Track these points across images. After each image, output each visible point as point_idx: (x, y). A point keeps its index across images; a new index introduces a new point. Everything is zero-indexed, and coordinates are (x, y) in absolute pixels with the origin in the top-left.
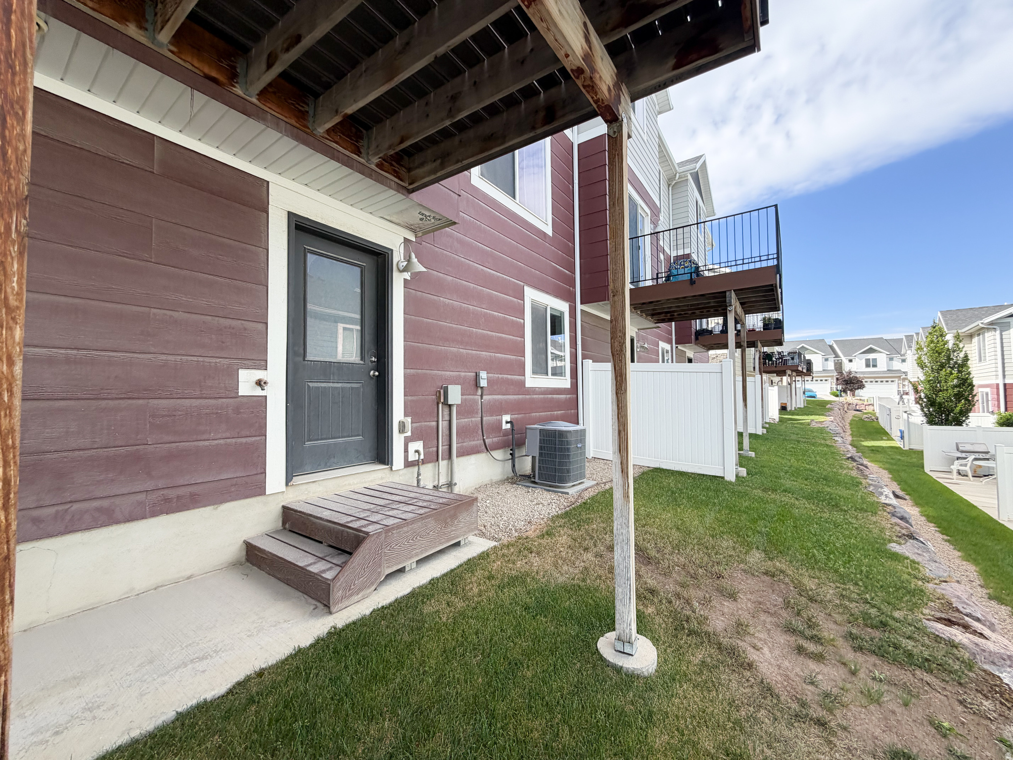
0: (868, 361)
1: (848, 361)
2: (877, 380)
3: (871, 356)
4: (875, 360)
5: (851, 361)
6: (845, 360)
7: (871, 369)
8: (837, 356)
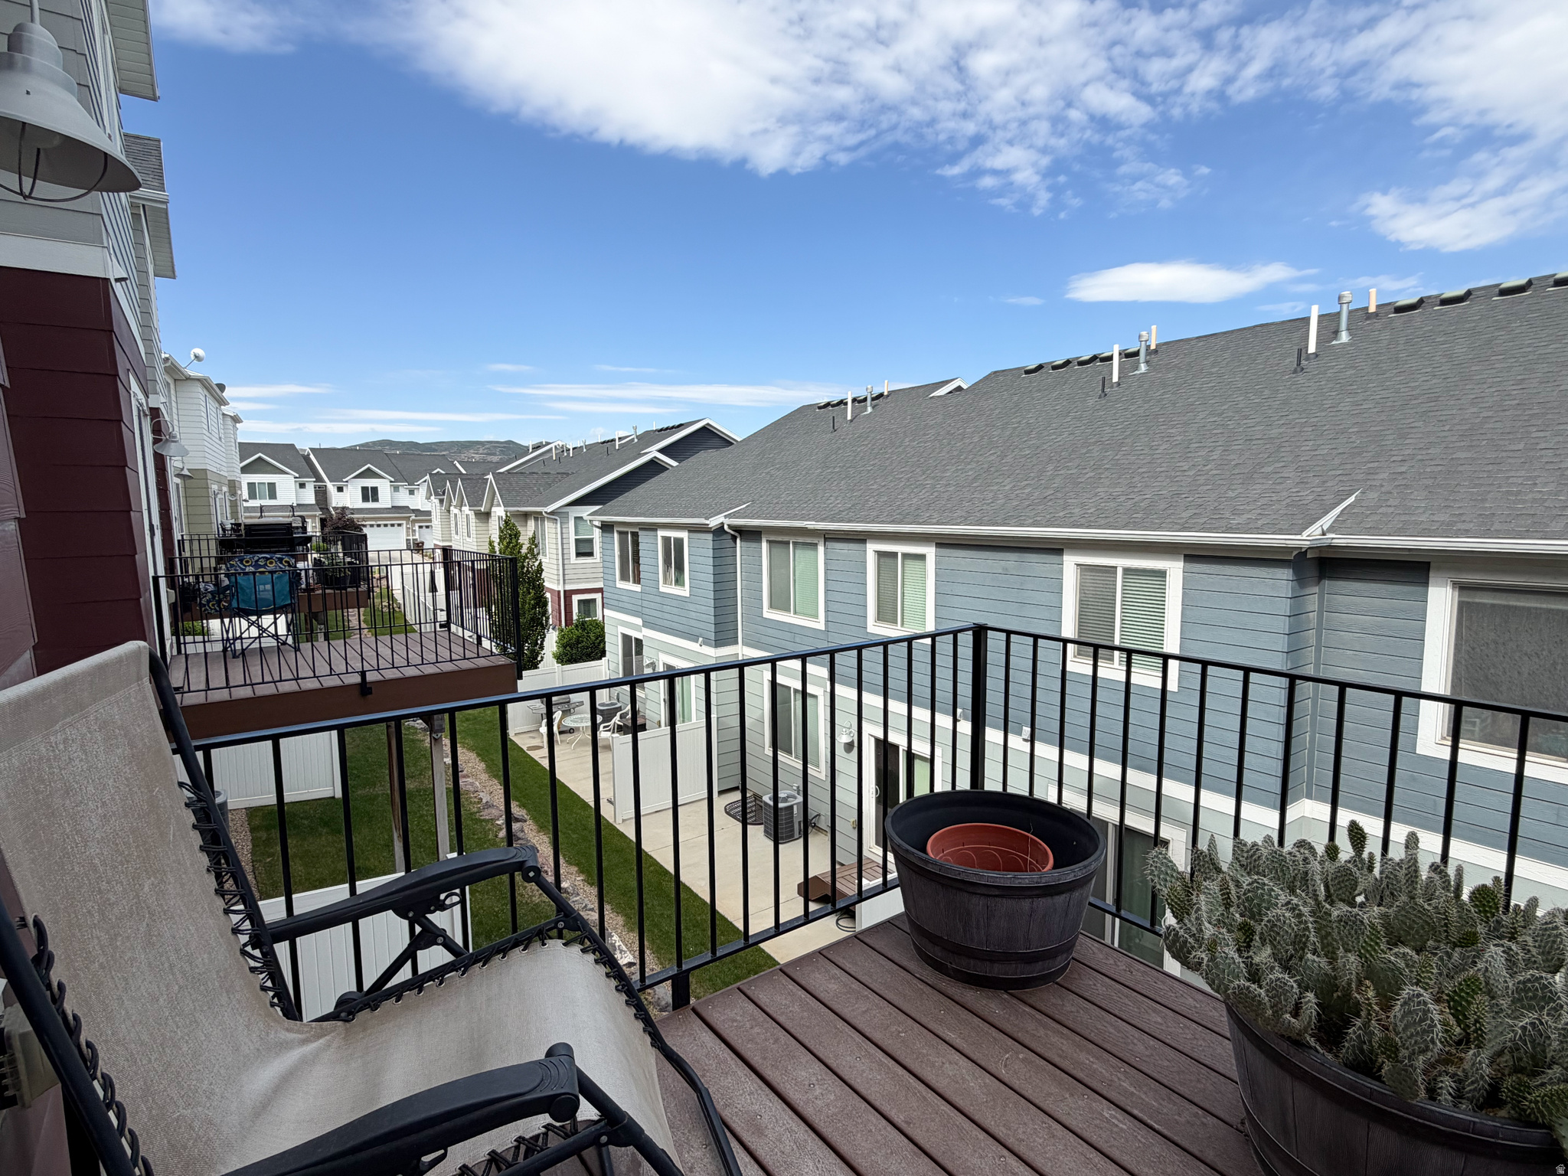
0: (365, 490)
1: (336, 490)
2: (379, 523)
3: (370, 483)
4: (375, 490)
5: (340, 489)
6: (331, 487)
7: (370, 505)
8: (319, 479)
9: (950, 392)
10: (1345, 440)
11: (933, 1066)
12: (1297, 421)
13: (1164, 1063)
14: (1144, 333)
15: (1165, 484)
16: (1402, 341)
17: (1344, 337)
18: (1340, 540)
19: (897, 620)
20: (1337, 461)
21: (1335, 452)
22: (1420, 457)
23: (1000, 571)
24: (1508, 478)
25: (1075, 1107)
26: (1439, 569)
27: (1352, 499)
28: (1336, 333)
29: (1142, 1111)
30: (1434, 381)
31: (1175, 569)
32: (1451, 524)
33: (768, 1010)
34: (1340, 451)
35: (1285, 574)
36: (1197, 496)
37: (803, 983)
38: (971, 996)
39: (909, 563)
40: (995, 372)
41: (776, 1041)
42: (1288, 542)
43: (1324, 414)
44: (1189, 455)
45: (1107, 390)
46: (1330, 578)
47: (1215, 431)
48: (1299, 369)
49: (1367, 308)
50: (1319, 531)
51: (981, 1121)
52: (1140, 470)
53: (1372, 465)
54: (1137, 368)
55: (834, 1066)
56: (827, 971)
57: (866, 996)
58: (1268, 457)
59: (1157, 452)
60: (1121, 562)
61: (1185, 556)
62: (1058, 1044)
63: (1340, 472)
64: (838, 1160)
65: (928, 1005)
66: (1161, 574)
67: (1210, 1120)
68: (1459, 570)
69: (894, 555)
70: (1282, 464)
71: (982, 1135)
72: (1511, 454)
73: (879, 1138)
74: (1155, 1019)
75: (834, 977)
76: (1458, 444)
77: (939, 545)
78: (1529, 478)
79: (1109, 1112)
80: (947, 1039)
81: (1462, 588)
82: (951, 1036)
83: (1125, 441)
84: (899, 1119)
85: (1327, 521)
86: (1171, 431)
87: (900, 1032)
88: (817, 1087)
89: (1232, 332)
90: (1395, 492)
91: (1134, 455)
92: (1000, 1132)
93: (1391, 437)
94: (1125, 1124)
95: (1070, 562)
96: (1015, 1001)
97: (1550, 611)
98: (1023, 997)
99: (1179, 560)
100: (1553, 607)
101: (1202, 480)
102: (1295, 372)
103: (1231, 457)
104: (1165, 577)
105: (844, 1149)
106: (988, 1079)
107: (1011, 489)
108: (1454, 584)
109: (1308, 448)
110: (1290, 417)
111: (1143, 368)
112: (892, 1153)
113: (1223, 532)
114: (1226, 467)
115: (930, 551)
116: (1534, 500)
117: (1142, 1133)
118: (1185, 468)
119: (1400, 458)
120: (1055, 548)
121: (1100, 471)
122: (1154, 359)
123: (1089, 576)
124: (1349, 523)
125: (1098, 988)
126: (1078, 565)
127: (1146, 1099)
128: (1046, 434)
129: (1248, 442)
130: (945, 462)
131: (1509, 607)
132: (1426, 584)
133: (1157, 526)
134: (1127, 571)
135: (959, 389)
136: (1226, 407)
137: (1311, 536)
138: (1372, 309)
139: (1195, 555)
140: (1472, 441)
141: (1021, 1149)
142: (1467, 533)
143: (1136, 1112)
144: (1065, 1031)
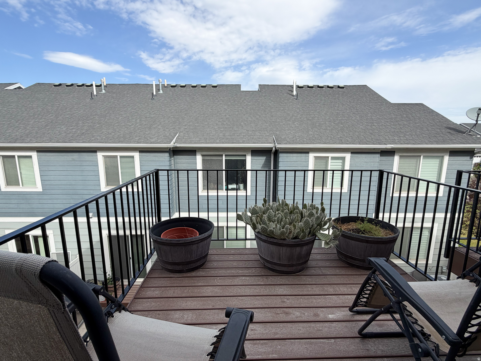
9: (15, 89)
10: (171, 119)
11: (204, 292)
12: (157, 113)
13: (241, 264)
14: (102, 79)
15: (125, 129)
16: (175, 95)
17: (161, 92)
18: (179, 145)
19: (19, 184)
20: (171, 125)
21: (169, 122)
22: (188, 125)
23: (71, 160)
24: (206, 130)
25: (237, 281)
26: (198, 151)
27: (177, 135)
28: (159, 90)
29: (247, 274)
30: (185, 106)
31: (136, 155)
32: (199, 141)
33: (145, 310)
34: (170, 122)
35: (167, 154)
36: (137, 133)
37: (147, 297)
38: (193, 274)
39: (21, 159)
40: (39, 83)
41: (159, 314)
42: (168, 146)
43: (163, 112)
44: (130, 121)
45: (93, 97)
46: (176, 155)
47: (135, 114)
48: (153, 99)
49: (165, 85)
50: (173, 143)
51: (226, 295)
52: (115, 125)
53: (179, 126)
54: (101, 91)
55: (182, 308)
56: (150, 290)
57: (169, 289)
58: (153, 123)
59: (119, 119)
60: (119, 154)
61: (139, 151)
62: (222, 272)
63: (172, 128)
64: (210, 325)
65: (186, 282)
66: (133, 157)
67: (257, 269)
68: (202, 151)
69: (14, 157)
70: (158, 125)
71: (230, 298)
72: (205, 125)
73: (212, 314)
74: (231, 258)
75: (154, 290)
76: (195, 122)
77: (38, 151)
78: (210, 130)
79: (243, 278)
80: (200, 285)
81: (203, 156)
82: (200, 284)
83: (107, 115)
84: (211, 307)
85: (174, 140)
86: (121, 113)
87: (188, 291)
88: (184, 316)
89: (129, 84)
90: (186, 133)
91: (112, 120)
92: (232, 294)
93: (181, 119)
94: (248, 278)
95: (100, 155)
96: (204, 269)
97: (218, 159)
98: (205, 267)
99: (138, 152)
100: (218, 158)
101: (137, 129)
102: (152, 99)
103: (143, 122)
104: (134, 158)
105: (207, 322)
106: (218, 287)
107: (66, 130)
108: (201, 155)
109: (162, 121)
110: (155, 112)
111: (104, 91)
112: (218, 314)
113: (150, 144)
114: (142, 125)
115: (34, 155)
116: (212, 135)
117: (252, 278)
118: (130, 125)
119: (184, 125)
120: (94, 150)
121: (101, 125)
122: (107, 89)
123: (108, 159)
124: (179, 141)
125: (217, 258)
126: (103, 156)
127: (246, 272)
128: (73, 110)
129: (146, 118)
130: (27, 118)
131: (211, 159)
132: (196, 155)
133: (129, 142)
134: (121, 157)
135: (20, 88)
136: (136, 107)
137: (172, 145)
138: (166, 85)
139: (142, 151)
140: (197, 121)
141: (238, 294)
142: (203, 143)
143: (247, 275)
144: (220, 269)
